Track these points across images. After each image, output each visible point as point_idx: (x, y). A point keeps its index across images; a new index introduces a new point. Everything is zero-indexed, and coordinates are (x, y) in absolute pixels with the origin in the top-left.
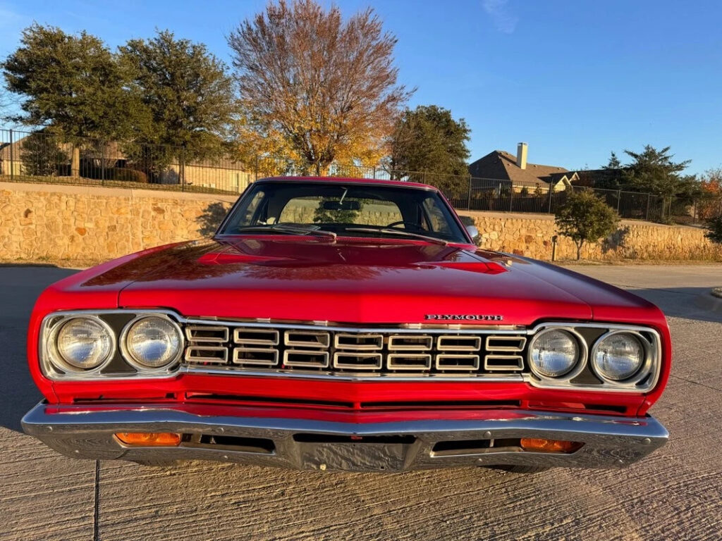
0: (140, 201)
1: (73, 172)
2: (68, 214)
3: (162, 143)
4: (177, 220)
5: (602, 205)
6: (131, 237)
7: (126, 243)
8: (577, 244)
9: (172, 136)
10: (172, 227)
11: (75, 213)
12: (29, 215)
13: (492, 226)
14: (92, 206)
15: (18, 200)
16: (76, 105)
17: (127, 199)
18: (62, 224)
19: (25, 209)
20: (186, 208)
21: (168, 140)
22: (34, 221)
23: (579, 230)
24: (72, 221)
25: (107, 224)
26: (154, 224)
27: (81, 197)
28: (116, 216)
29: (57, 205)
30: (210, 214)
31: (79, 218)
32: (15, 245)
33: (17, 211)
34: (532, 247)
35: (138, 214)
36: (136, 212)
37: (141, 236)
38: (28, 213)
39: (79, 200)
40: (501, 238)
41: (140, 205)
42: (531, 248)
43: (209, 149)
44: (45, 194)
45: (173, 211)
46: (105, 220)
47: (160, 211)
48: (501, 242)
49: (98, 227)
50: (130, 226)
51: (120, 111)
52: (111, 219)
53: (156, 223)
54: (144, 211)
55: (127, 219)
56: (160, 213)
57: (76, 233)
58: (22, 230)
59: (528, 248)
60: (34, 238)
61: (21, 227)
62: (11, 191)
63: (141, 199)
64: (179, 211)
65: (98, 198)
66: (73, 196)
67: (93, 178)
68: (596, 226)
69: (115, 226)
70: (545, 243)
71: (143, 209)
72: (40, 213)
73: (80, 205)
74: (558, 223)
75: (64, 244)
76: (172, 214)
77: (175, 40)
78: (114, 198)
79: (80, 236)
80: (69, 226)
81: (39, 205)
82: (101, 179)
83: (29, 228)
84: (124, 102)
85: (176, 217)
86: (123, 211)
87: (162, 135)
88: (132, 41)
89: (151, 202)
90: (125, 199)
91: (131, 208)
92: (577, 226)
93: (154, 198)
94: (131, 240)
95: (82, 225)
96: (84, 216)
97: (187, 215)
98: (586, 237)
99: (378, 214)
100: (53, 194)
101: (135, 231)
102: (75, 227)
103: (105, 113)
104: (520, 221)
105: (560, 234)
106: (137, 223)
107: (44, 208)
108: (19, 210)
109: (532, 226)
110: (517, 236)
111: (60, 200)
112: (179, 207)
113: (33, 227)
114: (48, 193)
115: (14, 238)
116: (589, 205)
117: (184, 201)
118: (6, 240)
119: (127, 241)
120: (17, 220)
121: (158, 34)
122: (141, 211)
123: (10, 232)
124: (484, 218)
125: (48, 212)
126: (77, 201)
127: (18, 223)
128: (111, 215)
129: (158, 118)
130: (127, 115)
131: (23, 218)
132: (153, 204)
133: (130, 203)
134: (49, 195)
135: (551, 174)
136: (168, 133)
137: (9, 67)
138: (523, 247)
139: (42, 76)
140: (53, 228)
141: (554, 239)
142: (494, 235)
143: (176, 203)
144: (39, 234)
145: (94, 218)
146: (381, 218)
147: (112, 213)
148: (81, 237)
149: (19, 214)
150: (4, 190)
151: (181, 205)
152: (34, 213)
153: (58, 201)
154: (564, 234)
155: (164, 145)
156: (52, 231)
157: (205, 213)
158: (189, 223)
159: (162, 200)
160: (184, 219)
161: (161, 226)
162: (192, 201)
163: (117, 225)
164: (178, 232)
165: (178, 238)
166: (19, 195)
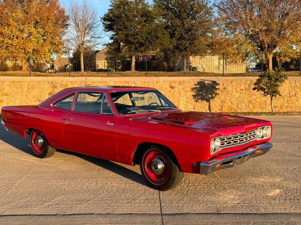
0: (163, 83)
1: (132, 69)
3: (174, 49)
4: (181, 92)
9: (180, 45)
10: (179, 96)
16: (134, 36)
20: (185, 85)
21: (177, 47)
27: (137, 83)
30: (198, 86)
41: (163, 85)
43: (199, 50)
45: (179, 87)
47: (172, 87)
51: (154, 36)
53: (171, 94)
54: (165, 88)
56: (173, 89)
62: (109, 82)
63: (164, 82)
64: (182, 87)
65: (144, 83)
66: (134, 83)
69: (152, 97)
71: (164, 87)
76: (179, 89)
78: (152, 83)
84: (156, 31)
87: (174, 45)
89: (169, 83)
90: (156, 83)
93: (170, 81)
97: (186, 89)
100: (126, 82)
103: (147, 38)
112: (182, 85)
114: (123, 82)
117: (184, 81)
122: (164, 88)
129: (172, 36)
130: (157, 37)
133: (159, 84)
134: (124, 82)
136: (177, 43)
137: (105, 19)
139: (119, 23)
140: (125, 98)
143: (180, 83)
150: (106, 82)
151: (182, 84)
155: (175, 50)
156: (125, 100)
157: (196, 86)
158: (187, 93)
159: (173, 82)
160: (184, 91)
161: (173, 96)
162: (188, 82)
163: (152, 96)
164: (182, 98)
165: (182, 101)
166: (112, 83)
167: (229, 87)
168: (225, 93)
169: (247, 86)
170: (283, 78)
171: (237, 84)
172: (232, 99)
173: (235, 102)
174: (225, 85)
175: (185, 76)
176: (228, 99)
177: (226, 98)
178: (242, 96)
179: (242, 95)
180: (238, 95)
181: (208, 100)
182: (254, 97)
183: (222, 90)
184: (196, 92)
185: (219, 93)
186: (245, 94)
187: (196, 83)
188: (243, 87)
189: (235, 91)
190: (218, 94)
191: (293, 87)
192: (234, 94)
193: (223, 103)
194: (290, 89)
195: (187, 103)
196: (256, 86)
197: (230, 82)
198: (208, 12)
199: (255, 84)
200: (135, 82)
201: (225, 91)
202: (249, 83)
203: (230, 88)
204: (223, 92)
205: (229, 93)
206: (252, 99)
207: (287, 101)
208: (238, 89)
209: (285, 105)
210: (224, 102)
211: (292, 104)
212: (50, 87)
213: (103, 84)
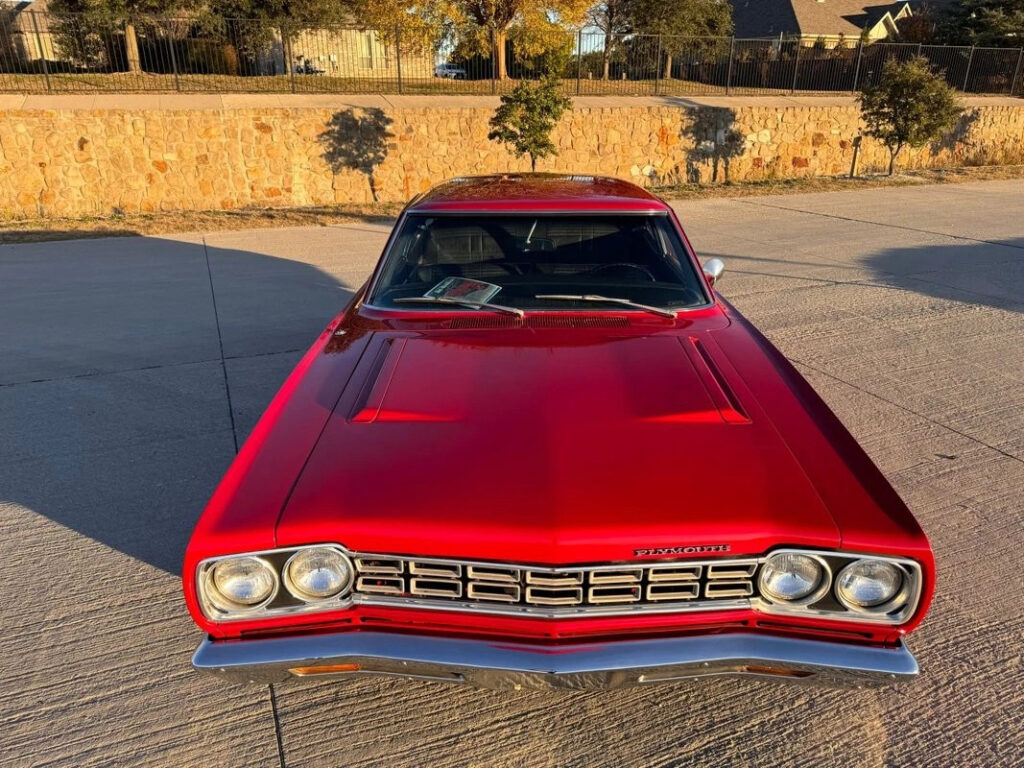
0: (235, 114)
1: (132, 64)
2: (138, 142)
3: (254, 8)
4: (291, 140)
5: (940, 83)
6: (230, 171)
7: (225, 181)
8: (891, 149)
10: (285, 153)
11: (148, 140)
12: (85, 146)
13: (762, 122)
14: (169, 128)
15: (66, 125)
17: (216, 114)
18: (132, 157)
19: (79, 138)
20: (301, 121)
22: (93, 156)
23: (897, 128)
24: (146, 152)
25: (195, 153)
26: (259, 150)
27: (151, 115)
28: (206, 140)
29: (120, 130)
30: (337, 128)
31: (154, 146)
32: (76, 192)
33: (68, 142)
34: (822, 151)
35: (235, 135)
36: (231, 133)
37: (244, 169)
38: (82, 143)
39: (149, 120)
40: (774, 140)
41: (236, 121)
42: (819, 153)
43: (323, 12)
44: (101, 113)
45: (284, 127)
46: (191, 148)
47: (264, 128)
48: (775, 146)
49: (183, 160)
50: (226, 155)
52: (199, 145)
53: (262, 147)
54: (243, 131)
55: (221, 144)
56: (265, 132)
57: (153, 169)
58: (80, 170)
59: (815, 153)
60: (97, 180)
61: (79, 166)
62: (54, 111)
63: (236, 111)
65: (176, 113)
66: (141, 114)
67: (162, 73)
68: (925, 121)
69: (206, 156)
70: (843, 144)
71: (241, 127)
72: (100, 142)
73: (153, 127)
74: (865, 118)
75: (140, 186)
76: (283, 132)
78: (198, 113)
79: (159, 173)
80: (143, 159)
81: (97, 128)
82: (172, 72)
83: (89, 166)
85: (289, 137)
86: (213, 132)
89: (252, 115)
90: (214, 113)
91: (223, 127)
92: (893, 120)
93: (254, 109)
94: (231, 176)
95: (159, 157)
96: (161, 142)
97: (304, 132)
98: (907, 140)
99: (585, 112)
100: (112, 112)
101: (235, 162)
102: (151, 161)
104: (806, 110)
105: (866, 134)
106: (236, 150)
107: (103, 135)
108: (70, 139)
109: (824, 118)
110: (799, 135)
111: (123, 120)
112: (292, 121)
113: (94, 163)
114: (104, 111)
115: (71, 182)
116: (918, 86)
117: (296, 109)
118: (62, 185)
119: (226, 177)
120: (70, 155)
122: (239, 130)
123: (64, 173)
124: (751, 108)
125: (110, 141)
126: (147, 121)
127: (73, 160)
128: (197, 138)
131: (77, 151)
132: (255, 119)
133: (222, 119)
134: (106, 114)
135: (866, 9)
138: (808, 152)
140: (121, 164)
141: (857, 141)
142: (765, 136)
143: (286, 115)
144: (104, 175)
145: (174, 145)
147: (199, 136)
148: (161, 176)
149: (71, 145)
150: (43, 111)
151: (293, 118)
152: (91, 143)
153: (120, 123)
154: (873, 134)
155: (256, 11)
156: (120, 169)
159: (266, 111)
160: (300, 139)
161: (269, 152)
162: (309, 110)
163: (208, 154)
164: (295, 160)
165: (296, 169)
166: (65, 117)
167: (419, 127)
168: (410, 143)
169: (464, 124)
170: (561, 107)
171: (438, 117)
172: (429, 160)
173: (439, 168)
174: (409, 120)
175: (298, 92)
176: (421, 159)
177: (415, 156)
178: (454, 152)
179: (453, 147)
180: (444, 148)
181: (367, 167)
182: (483, 154)
183: (403, 134)
184: (330, 145)
185: (395, 145)
186: (459, 145)
188: (454, 126)
189: (435, 135)
192: (434, 145)
193: (408, 171)
195: (314, 175)
196: (497, 128)
197: (421, 111)
199: (495, 121)
201: (411, 137)
202: (467, 116)
203: (423, 130)
204: (406, 140)
205: (420, 143)
206: (478, 160)
208: (443, 132)
210: (412, 169)
213: (36, 119)
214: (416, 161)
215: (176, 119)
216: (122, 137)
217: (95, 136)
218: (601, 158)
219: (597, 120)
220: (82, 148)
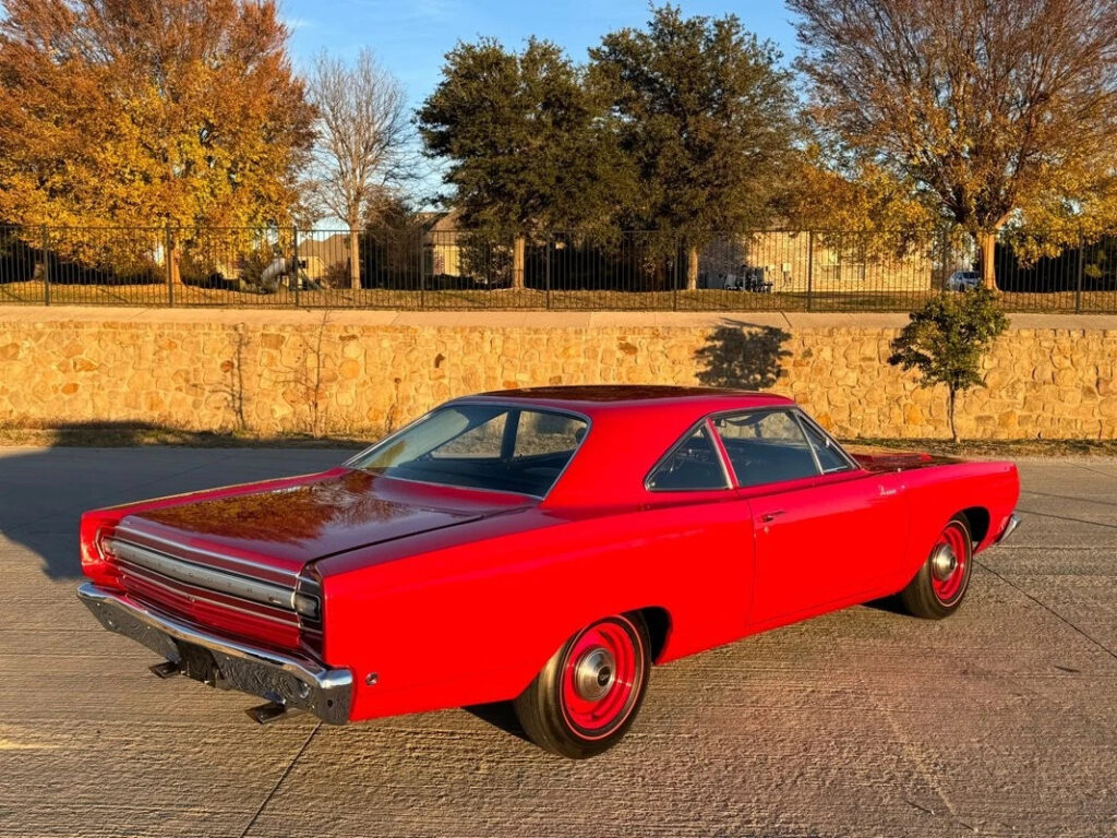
0: (598, 334)
1: (515, 281)
2: (492, 360)
3: (656, 216)
4: (658, 363)
9: (674, 200)
10: (649, 376)
11: (503, 359)
12: (441, 364)
14: (527, 346)
15: (427, 342)
16: (516, 172)
17: (578, 332)
18: (484, 376)
19: (436, 355)
20: (673, 342)
21: (664, 210)
22: (447, 373)
24: (499, 370)
25: (549, 374)
26: (619, 373)
27: (511, 332)
28: (563, 360)
29: (479, 347)
30: (718, 344)
31: (508, 366)
33: (425, 358)
35: (595, 356)
36: (592, 353)
38: (439, 359)
39: (508, 338)
41: (599, 340)
43: (738, 218)
44: (463, 330)
45: (651, 348)
46: (546, 369)
47: (629, 349)
49: (535, 380)
50: (583, 376)
51: (583, 172)
52: (555, 365)
53: (624, 369)
54: (605, 351)
55: (578, 365)
56: (630, 353)
58: (433, 387)
61: (431, 383)
62: (419, 327)
63: (601, 329)
64: (661, 348)
65: (536, 331)
66: (501, 331)
69: (560, 378)
71: (603, 347)
72: (455, 360)
73: (510, 345)
76: (650, 353)
77: (683, 19)
78: (560, 332)
80: (495, 379)
81: (455, 346)
83: (441, 384)
84: (589, 157)
85: (656, 359)
86: (572, 351)
87: (655, 203)
88: (610, 36)
89: (617, 334)
90: (576, 332)
91: (583, 347)
93: (621, 328)
95: (512, 377)
96: (516, 362)
97: (674, 354)
99: (1076, 335)
100: (473, 329)
102: (502, 381)
103: (559, 180)
106: (594, 371)
107: (461, 353)
108: (428, 356)
111: (482, 338)
112: (662, 342)
113: (445, 381)
114: (466, 327)
115: (421, 400)
117: (670, 329)
118: (411, 402)
120: (425, 372)
121: (654, 14)
122: (600, 351)
123: (416, 390)
125: (466, 358)
126: (507, 338)
127: (427, 377)
128: (554, 358)
129: (647, 171)
130: (594, 178)
131: (433, 368)
132: (619, 339)
133: (584, 338)
134: (468, 330)
136: (666, 197)
137: (427, 116)
139: (469, 131)
140: (472, 382)
143: (656, 335)
145: (529, 364)
146: (1085, 341)
147: (556, 356)
149: (428, 361)
150: (409, 327)
151: (663, 339)
152: (446, 361)
153: (479, 340)
155: (658, 220)
156: (470, 389)
157: (709, 344)
158: (677, 369)
159: (634, 330)
160: (669, 362)
161: (631, 375)
162: (683, 329)
163: (563, 376)
166: (428, 333)
167: (821, 350)
168: (808, 369)
169: (884, 348)
171: (850, 339)
172: (831, 392)
173: (843, 402)
174: (808, 342)
175: (679, 310)
176: (819, 388)
177: (812, 386)
178: (868, 382)
179: (867, 377)
180: (853, 377)
182: (909, 386)
183: (799, 358)
184: (709, 363)
185: (786, 371)
186: (876, 373)
187: (711, 332)
188: (870, 350)
189: (843, 361)
190: (786, 373)
191: (1047, 351)
192: (840, 373)
193: (801, 403)
194: (1034, 357)
196: (900, 351)
197: (826, 331)
198: (774, 89)
199: (898, 343)
200: (504, 329)
201: (808, 363)
203: (827, 354)
204: (801, 365)
205: (821, 369)
206: (902, 393)
207: (1025, 398)
208: (855, 357)
209: (1018, 412)
210: (806, 401)
211: (1039, 411)
212: (226, 342)
213: (401, 335)
214: (812, 392)
215: (535, 337)
216: (479, 355)
217: (452, 353)
218: (1100, 398)
219: (1094, 346)
220: (437, 365)
